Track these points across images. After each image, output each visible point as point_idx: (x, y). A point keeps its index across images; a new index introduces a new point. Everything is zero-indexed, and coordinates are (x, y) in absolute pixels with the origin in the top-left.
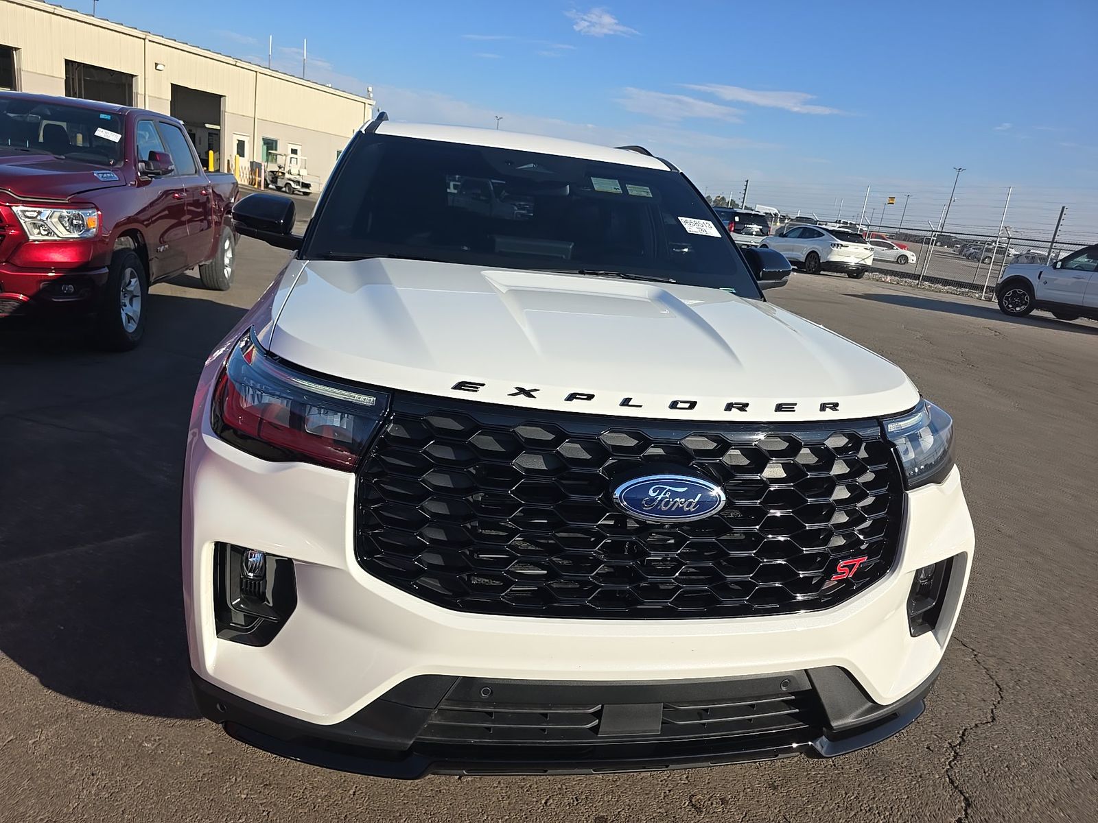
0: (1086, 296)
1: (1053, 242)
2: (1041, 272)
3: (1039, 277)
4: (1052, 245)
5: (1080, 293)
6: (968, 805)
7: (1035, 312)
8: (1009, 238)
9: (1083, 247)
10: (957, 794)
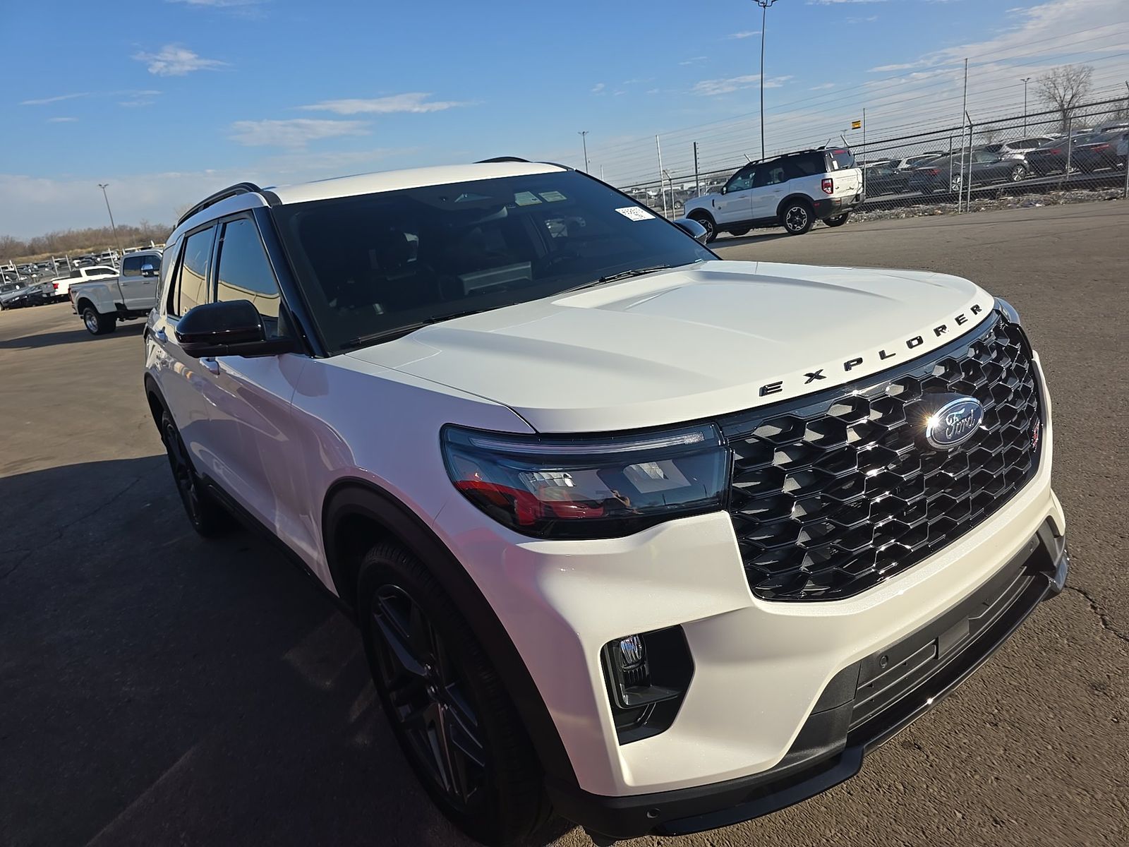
0: (754, 210)
1: (697, 175)
2: (713, 201)
3: (713, 205)
4: (697, 178)
5: (748, 209)
6: (1085, 594)
7: (720, 235)
8: (670, 180)
9: (739, 169)
10: (1071, 591)
